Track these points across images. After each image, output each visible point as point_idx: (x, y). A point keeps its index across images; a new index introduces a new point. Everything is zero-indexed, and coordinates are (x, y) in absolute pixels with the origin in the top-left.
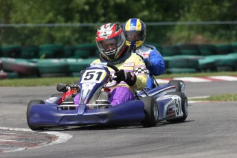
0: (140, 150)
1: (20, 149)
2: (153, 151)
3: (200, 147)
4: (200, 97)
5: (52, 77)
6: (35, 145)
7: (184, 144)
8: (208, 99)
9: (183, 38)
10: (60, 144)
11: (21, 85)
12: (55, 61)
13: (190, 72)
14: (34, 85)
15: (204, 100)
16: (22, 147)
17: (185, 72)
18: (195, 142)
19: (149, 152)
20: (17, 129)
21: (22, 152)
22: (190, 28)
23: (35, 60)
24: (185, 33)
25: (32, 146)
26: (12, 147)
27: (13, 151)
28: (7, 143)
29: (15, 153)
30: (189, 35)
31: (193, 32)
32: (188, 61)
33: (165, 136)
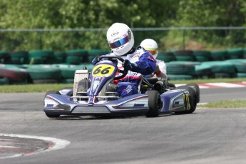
1: (17, 155)
4: (199, 104)
5: (44, 83)
6: (32, 151)
9: (177, 44)
10: (57, 150)
11: (12, 92)
12: (47, 67)
14: (25, 92)
15: (202, 106)
16: (19, 153)
20: (12, 135)
21: (19, 158)
22: (185, 33)
23: (25, 66)
24: (179, 39)
25: (28, 152)
26: (8, 153)
27: (10, 157)
28: (3, 149)
29: (11, 159)
30: (184, 41)
31: (187, 38)
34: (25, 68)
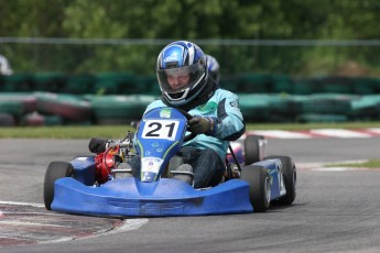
0: (257, 245)
1: (65, 239)
2: (277, 246)
3: (354, 242)
4: (353, 162)
5: (115, 124)
6: (89, 232)
7: (328, 237)
8: (365, 165)
9: (324, 66)
10: (128, 232)
11: (66, 137)
12: (121, 100)
13: (338, 122)
15: (358, 166)
16: (68, 236)
17: (329, 121)
18: (344, 233)
19: (271, 247)
21: (68, 244)
22: (338, 50)
23: (89, 97)
24: (329, 59)
25: (83, 235)
26: (52, 235)
27: (54, 241)
28: (44, 228)
29: (56, 244)
30: (336, 62)
31: (341, 58)
32: (333, 102)
33: (297, 223)
34: (87, 100)
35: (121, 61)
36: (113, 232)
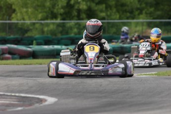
1: (20, 108)
8: (155, 74)
12: (46, 47)
20: (17, 95)
21: (21, 110)
24: (139, 28)
30: (142, 29)
34: (30, 48)
35: (46, 29)
36: (41, 105)
